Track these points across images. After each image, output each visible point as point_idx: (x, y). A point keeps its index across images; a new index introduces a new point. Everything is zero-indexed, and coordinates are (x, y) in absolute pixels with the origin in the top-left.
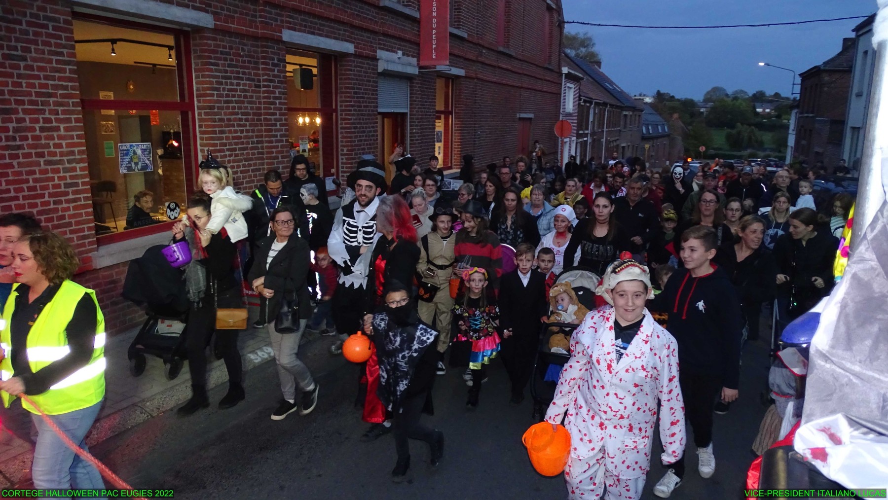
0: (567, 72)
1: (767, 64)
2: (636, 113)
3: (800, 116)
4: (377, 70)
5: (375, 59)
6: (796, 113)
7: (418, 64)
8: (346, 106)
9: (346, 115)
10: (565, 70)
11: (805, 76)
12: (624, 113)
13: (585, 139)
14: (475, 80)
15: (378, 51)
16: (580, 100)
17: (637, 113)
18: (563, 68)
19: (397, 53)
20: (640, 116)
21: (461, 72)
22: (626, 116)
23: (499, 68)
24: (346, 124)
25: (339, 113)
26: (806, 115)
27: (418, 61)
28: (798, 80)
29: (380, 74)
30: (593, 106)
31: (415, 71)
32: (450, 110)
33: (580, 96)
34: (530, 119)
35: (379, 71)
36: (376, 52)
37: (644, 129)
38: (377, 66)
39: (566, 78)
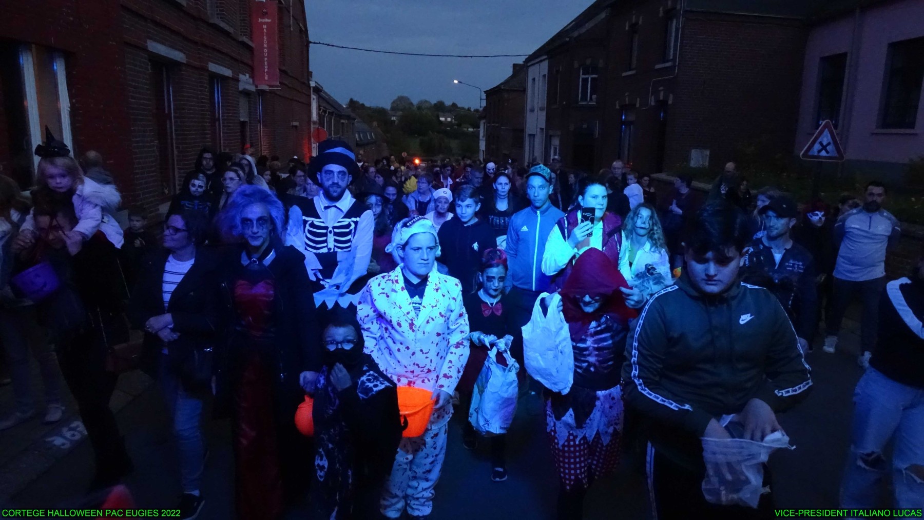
0: (314, 86)
1: (460, 82)
2: (349, 121)
3: (488, 125)
4: (238, 88)
5: (238, 80)
6: (484, 123)
7: (254, 84)
8: (227, 116)
9: (227, 123)
10: (312, 84)
11: (490, 94)
16: (320, 109)
17: (351, 121)
18: (310, 82)
19: (245, 75)
20: (353, 124)
22: (343, 123)
24: (227, 130)
25: (221, 121)
26: (493, 124)
27: (253, 81)
28: (484, 96)
29: (241, 92)
30: (327, 115)
31: (252, 89)
33: (320, 106)
34: (296, 127)
35: (240, 90)
36: (238, 75)
37: (357, 135)
38: (238, 86)
39: (313, 91)
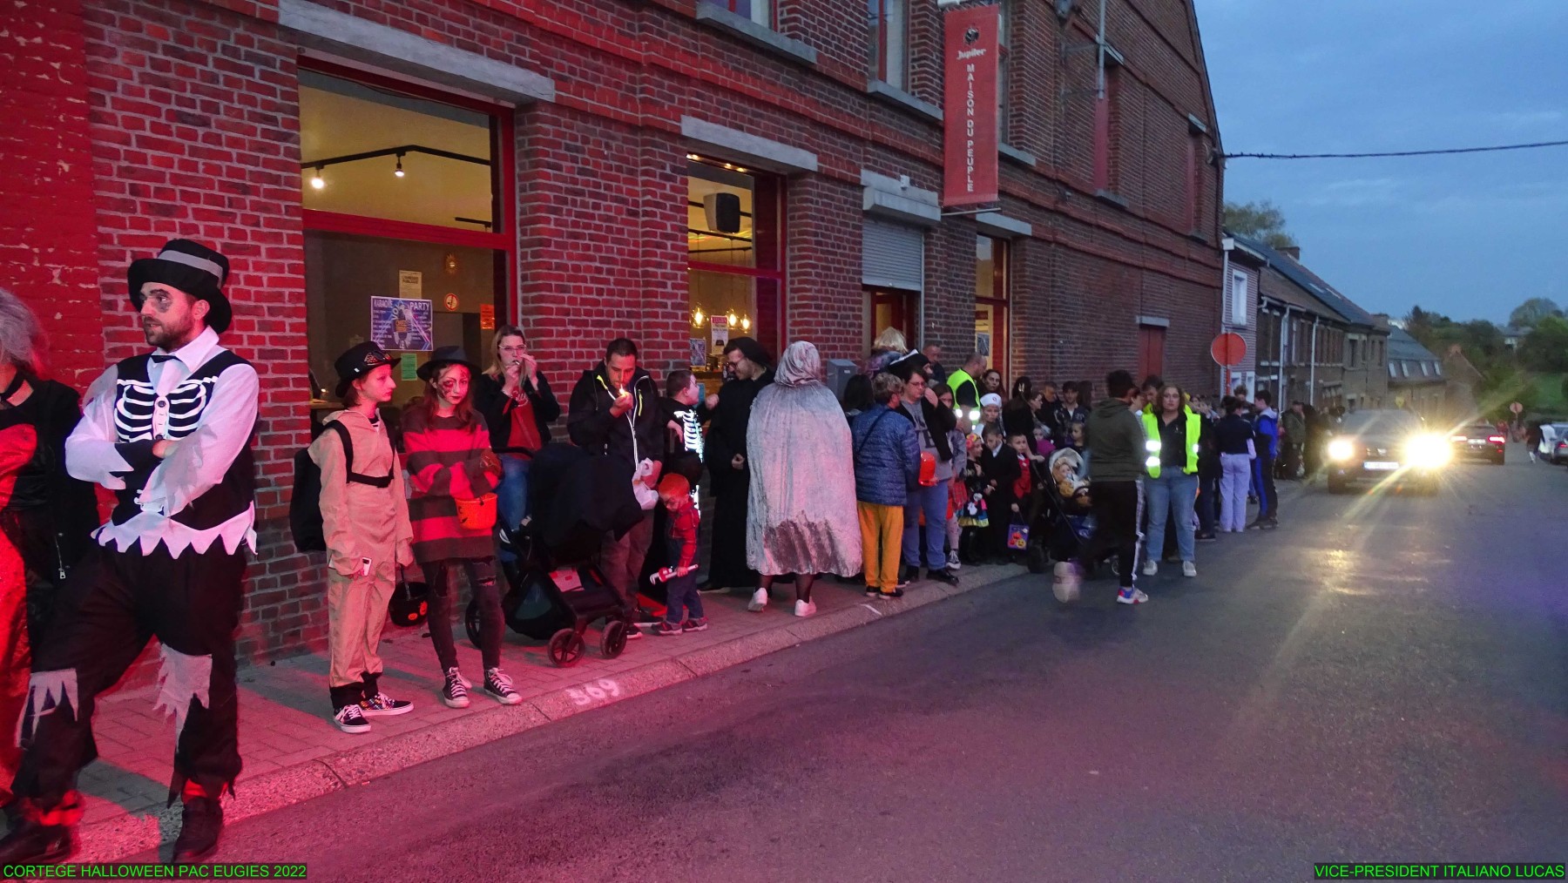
0: (1232, 248)
2: (1373, 337)
4: (861, 206)
5: (858, 186)
7: (940, 204)
8: (801, 266)
9: (801, 282)
10: (1228, 244)
12: (1351, 336)
13: (1274, 377)
14: (1053, 246)
15: (864, 172)
16: (1260, 302)
17: (1377, 338)
18: (1224, 241)
19: (899, 179)
20: (1381, 343)
21: (1025, 229)
22: (1353, 342)
23: (1099, 227)
24: (800, 299)
25: (788, 278)
27: (941, 197)
29: (867, 214)
30: (1286, 316)
31: (936, 215)
32: (1004, 297)
33: (1260, 295)
34: (1162, 329)
35: (866, 207)
36: (859, 173)
37: (1392, 367)
38: (861, 199)
39: (1230, 259)
